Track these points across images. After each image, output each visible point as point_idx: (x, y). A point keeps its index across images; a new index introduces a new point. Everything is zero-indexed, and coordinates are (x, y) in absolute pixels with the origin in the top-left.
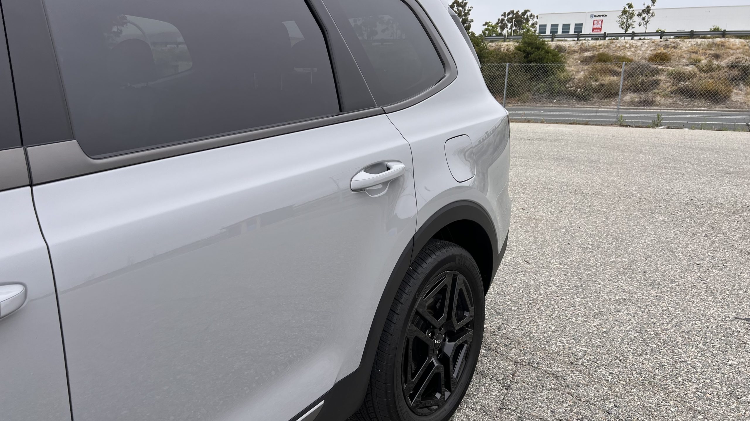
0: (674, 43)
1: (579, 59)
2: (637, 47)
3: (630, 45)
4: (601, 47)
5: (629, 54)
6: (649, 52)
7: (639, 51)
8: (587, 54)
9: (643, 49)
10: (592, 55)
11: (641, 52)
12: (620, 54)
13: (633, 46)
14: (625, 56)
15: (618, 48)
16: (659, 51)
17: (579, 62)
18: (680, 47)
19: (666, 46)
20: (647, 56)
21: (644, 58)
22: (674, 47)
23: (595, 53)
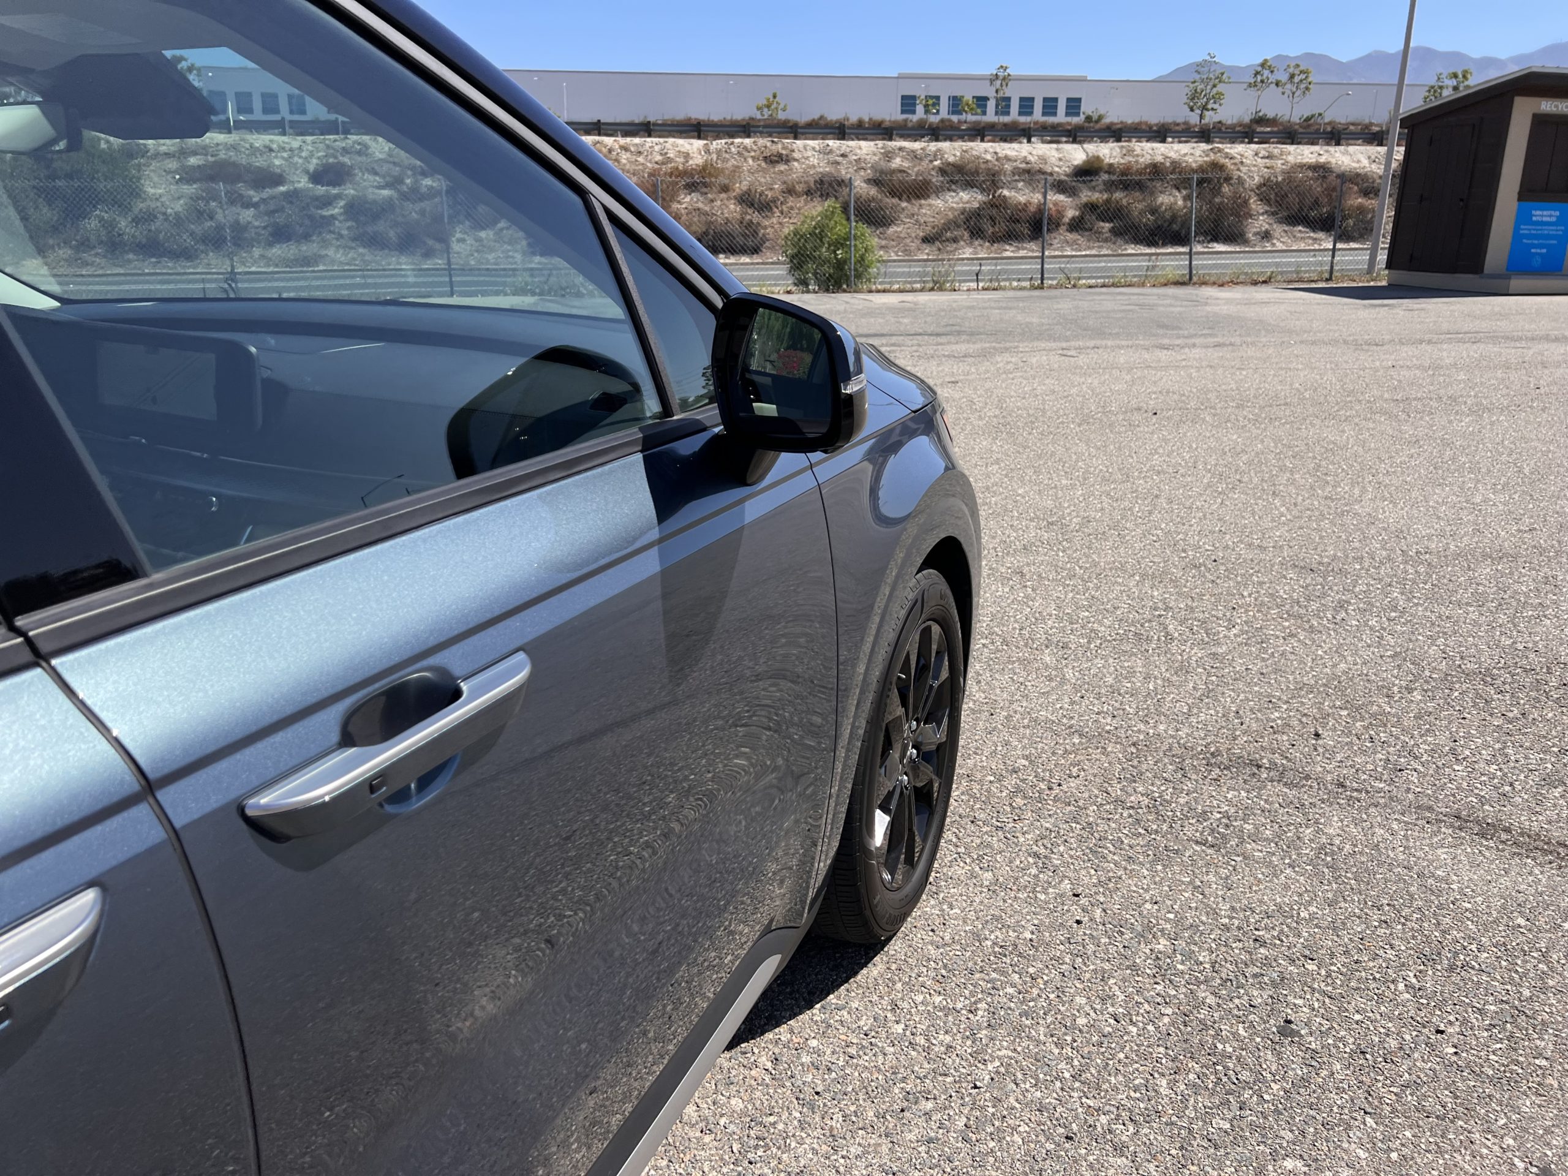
0: (359, 144)
1: (176, 172)
2: (291, 150)
3: (279, 146)
4: (220, 147)
5: (277, 162)
6: (315, 161)
7: (296, 159)
8: (193, 161)
9: (304, 154)
10: (201, 163)
11: (300, 161)
12: (259, 162)
13: (283, 148)
14: (269, 166)
15: (254, 150)
16: (331, 160)
17: (178, 177)
18: (370, 151)
19: (345, 151)
20: (311, 168)
21: (307, 172)
22: (359, 153)
23: (210, 159)
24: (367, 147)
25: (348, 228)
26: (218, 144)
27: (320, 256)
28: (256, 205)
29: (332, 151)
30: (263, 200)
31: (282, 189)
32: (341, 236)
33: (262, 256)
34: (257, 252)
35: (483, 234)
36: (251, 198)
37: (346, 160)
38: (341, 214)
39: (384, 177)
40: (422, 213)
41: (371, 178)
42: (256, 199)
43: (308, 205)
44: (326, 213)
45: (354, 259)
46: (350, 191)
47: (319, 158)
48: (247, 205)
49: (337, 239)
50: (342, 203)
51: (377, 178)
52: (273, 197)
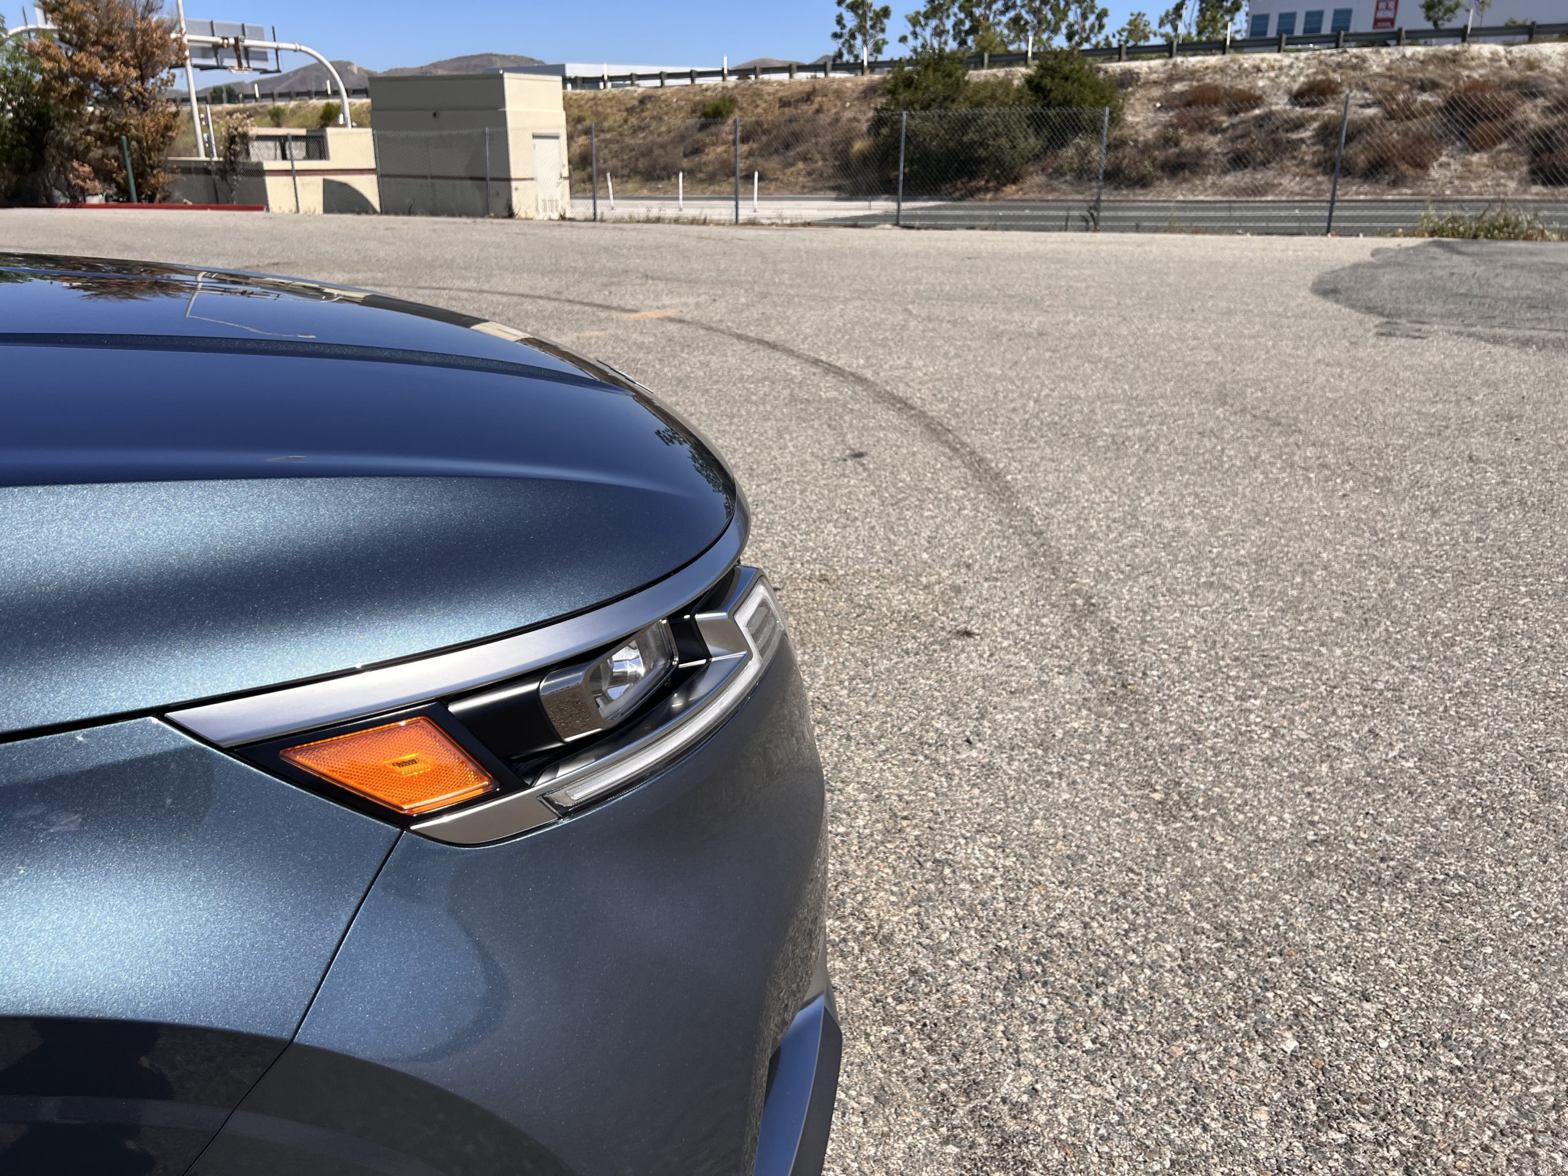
1: (1158, 100)
2: (1280, 68)
3: (1269, 65)
7: (1282, 78)
8: (1178, 87)
10: (1187, 88)
13: (1273, 67)
14: (1251, 88)
15: (1242, 72)
16: (1320, 77)
17: (1158, 105)
18: (1367, 65)
19: (1339, 65)
20: (1295, 87)
21: (1289, 92)
22: (1354, 67)
23: (1195, 84)
24: (1364, 60)
25: (1314, 153)
26: (1207, 68)
27: (1274, 185)
28: (1224, 131)
29: (1323, 67)
30: (1233, 125)
31: (1257, 112)
32: (1302, 162)
33: (1214, 184)
34: (1210, 180)
35: (1475, 158)
36: (1221, 123)
37: (1337, 77)
38: (1309, 138)
39: (1374, 93)
40: (1405, 134)
41: (1359, 95)
42: (1225, 125)
43: (1277, 128)
44: (1294, 136)
45: (1308, 188)
46: (1329, 111)
47: (1307, 76)
48: (1215, 131)
49: (1298, 166)
50: (1315, 125)
51: (1367, 95)
52: (1243, 122)
